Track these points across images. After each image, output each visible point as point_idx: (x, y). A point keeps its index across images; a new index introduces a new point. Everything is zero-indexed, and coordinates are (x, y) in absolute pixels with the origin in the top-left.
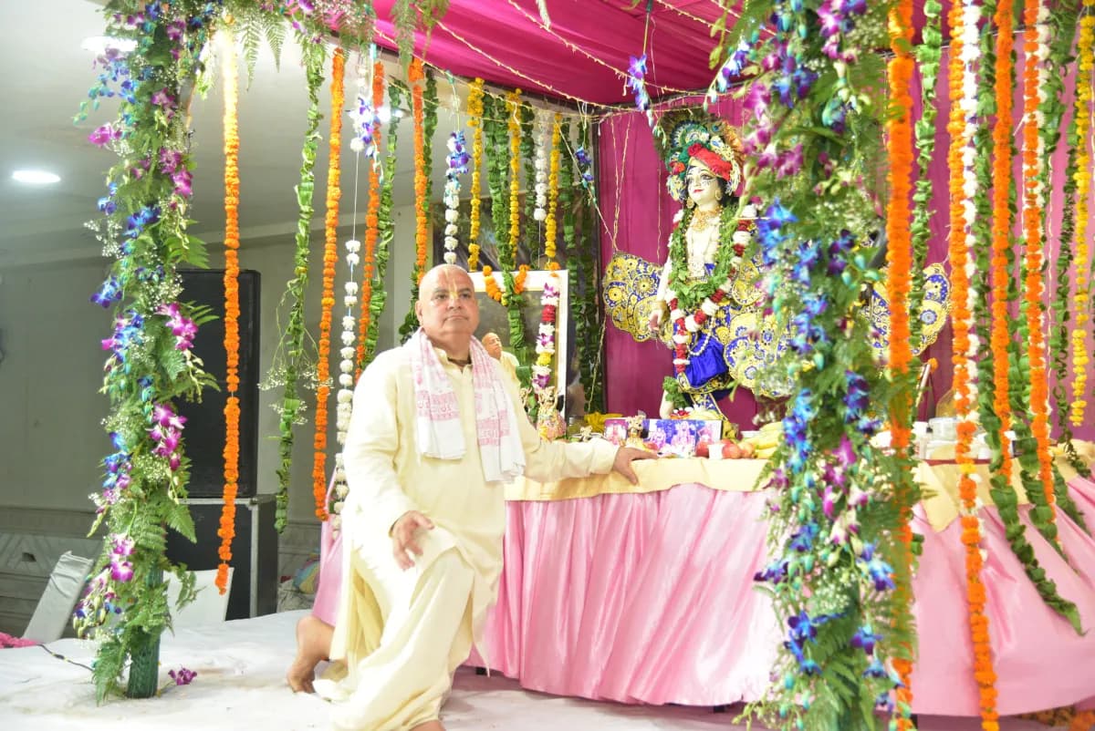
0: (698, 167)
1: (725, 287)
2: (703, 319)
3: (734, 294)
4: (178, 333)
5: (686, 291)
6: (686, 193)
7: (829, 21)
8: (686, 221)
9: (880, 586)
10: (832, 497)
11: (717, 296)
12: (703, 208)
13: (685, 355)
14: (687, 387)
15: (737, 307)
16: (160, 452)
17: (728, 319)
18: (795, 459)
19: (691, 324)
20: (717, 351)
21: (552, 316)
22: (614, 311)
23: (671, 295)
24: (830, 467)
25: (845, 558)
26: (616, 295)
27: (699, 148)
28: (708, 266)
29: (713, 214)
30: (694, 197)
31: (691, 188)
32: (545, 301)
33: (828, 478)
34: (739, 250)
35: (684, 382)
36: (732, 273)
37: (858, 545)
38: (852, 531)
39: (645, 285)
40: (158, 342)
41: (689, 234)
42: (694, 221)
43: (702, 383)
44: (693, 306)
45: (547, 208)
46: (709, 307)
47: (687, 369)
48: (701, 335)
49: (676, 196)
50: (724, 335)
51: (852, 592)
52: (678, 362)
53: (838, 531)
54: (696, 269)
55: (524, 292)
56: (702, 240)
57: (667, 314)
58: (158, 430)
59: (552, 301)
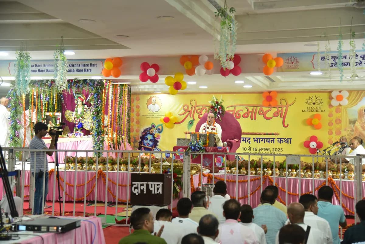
0: (79, 100)
1: (83, 116)
2: (80, 120)
3: (84, 117)
4: (18, 123)
5: (78, 116)
6: (77, 103)
7: (99, 102)
8: (77, 107)
9: (102, 147)
10: (98, 140)
11: (82, 117)
12: (79, 105)
13: (77, 124)
14: (77, 129)
15: (84, 119)
16: (17, 137)
17: (83, 120)
18: (95, 137)
19: (78, 121)
20: (82, 124)
21: (59, 119)
22: (66, 118)
23: (75, 116)
24: (98, 137)
25: (99, 145)
26: (66, 115)
27: (79, 97)
28: (81, 113)
29: (81, 106)
30: (78, 103)
31: (78, 102)
32: (58, 117)
33: (98, 139)
34: (85, 111)
35: (77, 128)
36: (84, 114)
37: (100, 144)
38: (100, 143)
39: (71, 115)
40: (16, 124)
41: (78, 108)
42: (79, 107)
43: (79, 128)
44: (79, 118)
45: (55, 102)
46: (81, 118)
47: (77, 126)
48: (79, 122)
49: (76, 103)
50: (83, 122)
51: (99, 147)
52: (76, 125)
53: (99, 143)
54: (79, 113)
55: (55, 116)
56: (80, 109)
57: (74, 119)
58: (16, 134)
59: (59, 117)
